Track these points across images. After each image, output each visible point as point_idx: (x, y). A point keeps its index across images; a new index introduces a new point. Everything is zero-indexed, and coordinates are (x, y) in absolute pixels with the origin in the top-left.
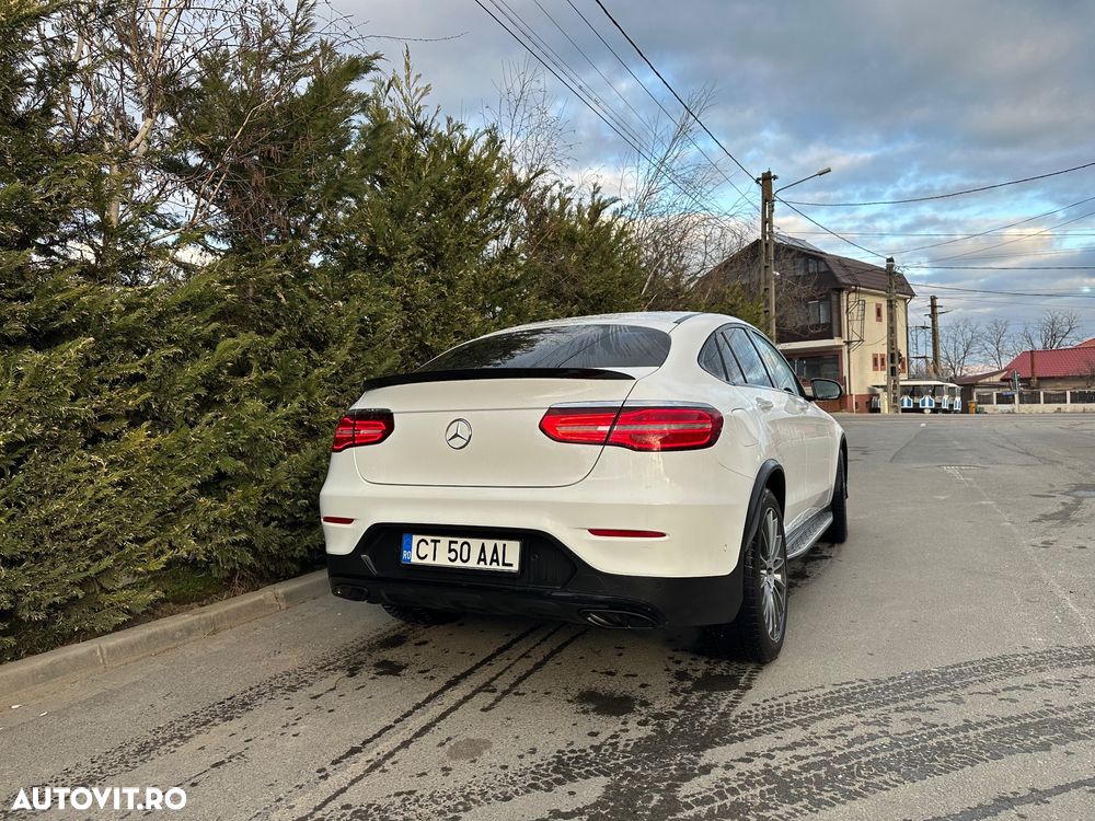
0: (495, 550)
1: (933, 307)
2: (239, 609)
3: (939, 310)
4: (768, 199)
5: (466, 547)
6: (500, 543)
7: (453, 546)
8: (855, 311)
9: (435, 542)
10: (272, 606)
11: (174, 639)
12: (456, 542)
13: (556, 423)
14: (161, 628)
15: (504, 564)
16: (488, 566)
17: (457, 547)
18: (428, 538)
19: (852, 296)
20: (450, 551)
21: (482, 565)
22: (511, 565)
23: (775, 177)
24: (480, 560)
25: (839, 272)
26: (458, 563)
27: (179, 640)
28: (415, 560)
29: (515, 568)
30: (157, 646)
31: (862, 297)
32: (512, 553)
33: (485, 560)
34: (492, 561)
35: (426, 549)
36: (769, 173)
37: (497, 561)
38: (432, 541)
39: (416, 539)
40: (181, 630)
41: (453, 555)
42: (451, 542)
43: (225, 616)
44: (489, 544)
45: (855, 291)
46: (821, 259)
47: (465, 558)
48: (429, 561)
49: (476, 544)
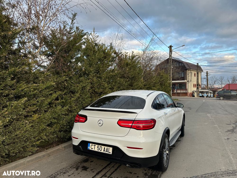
0: (107, 149)
1: (207, 74)
2: (54, 151)
3: (208, 74)
4: (171, 51)
5: (101, 147)
6: (108, 148)
7: (98, 147)
8: (190, 74)
9: (95, 145)
10: (61, 149)
11: (41, 158)
12: (99, 146)
14: (38, 156)
15: (109, 152)
16: (105, 152)
17: (99, 147)
18: (93, 145)
19: (189, 71)
20: (98, 148)
21: (104, 152)
22: (110, 153)
23: (172, 47)
24: (104, 151)
25: (186, 66)
26: (99, 151)
27: (42, 158)
28: (90, 149)
29: (111, 153)
30: (37, 160)
31: (191, 71)
32: (111, 150)
33: (105, 151)
34: (106, 151)
35: (93, 147)
36: (171, 45)
37: (107, 151)
38: (94, 145)
39: (91, 144)
40: (42, 156)
41: (98, 149)
42: (98, 146)
43: (51, 152)
44: (106, 147)
45: (190, 70)
46: (183, 63)
47: (101, 150)
48: (93, 149)
49: (103, 147)
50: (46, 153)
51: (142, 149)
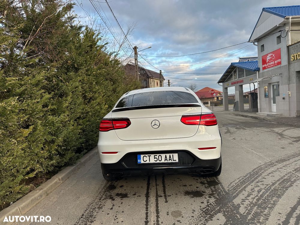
0: (170, 157)
1: (169, 82)
2: (52, 186)
3: (170, 83)
4: (136, 53)
5: (160, 157)
6: (171, 155)
7: (156, 157)
8: (152, 83)
9: (149, 156)
10: (59, 183)
11: (38, 200)
12: (157, 156)
13: (186, 119)
15: (173, 160)
16: (168, 162)
17: (157, 157)
18: (147, 155)
19: (152, 80)
20: (155, 158)
21: (166, 161)
22: (176, 160)
23: (138, 48)
24: (165, 160)
25: (148, 74)
26: (158, 162)
28: (142, 162)
29: (177, 161)
31: (154, 80)
32: (176, 157)
33: (167, 160)
34: (169, 160)
35: (145, 159)
36: (136, 47)
37: (171, 160)
38: (148, 156)
39: (142, 156)
41: (156, 159)
42: (155, 156)
43: (49, 189)
44: (168, 155)
45: (152, 78)
46: (144, 70)
47: (160, 160)
48: (148, 162)
49: (163, 156)
50: (43, 191)
51: (215, 148)
